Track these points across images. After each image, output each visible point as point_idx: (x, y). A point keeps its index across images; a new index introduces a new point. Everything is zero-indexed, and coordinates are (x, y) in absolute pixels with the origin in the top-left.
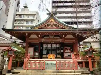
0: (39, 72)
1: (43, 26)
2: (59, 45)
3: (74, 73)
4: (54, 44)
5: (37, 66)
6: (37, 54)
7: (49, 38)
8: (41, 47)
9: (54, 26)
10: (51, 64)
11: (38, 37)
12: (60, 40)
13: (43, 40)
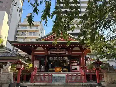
1: (49, 39)
2: (65, 58)
3: (82, 85)
4: (60, 56)
9: (60, 38)
10: (59, 77)
12: (67, 53)
13: (49, 52)
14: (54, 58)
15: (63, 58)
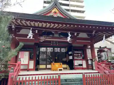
8: (38, 52)
10: (66, 80)
13: (42, 39)
14: (48, 48)
15: (61, 50)
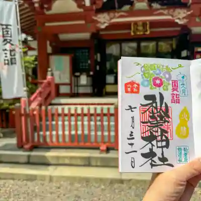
0: (93, 163)
5: (83, 130)
6: (84, 80)
7: (132, 13)
8: (99, 55)
11: (82, 10)
14: (125, 45)
